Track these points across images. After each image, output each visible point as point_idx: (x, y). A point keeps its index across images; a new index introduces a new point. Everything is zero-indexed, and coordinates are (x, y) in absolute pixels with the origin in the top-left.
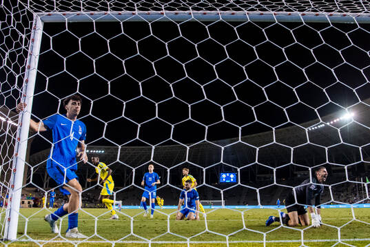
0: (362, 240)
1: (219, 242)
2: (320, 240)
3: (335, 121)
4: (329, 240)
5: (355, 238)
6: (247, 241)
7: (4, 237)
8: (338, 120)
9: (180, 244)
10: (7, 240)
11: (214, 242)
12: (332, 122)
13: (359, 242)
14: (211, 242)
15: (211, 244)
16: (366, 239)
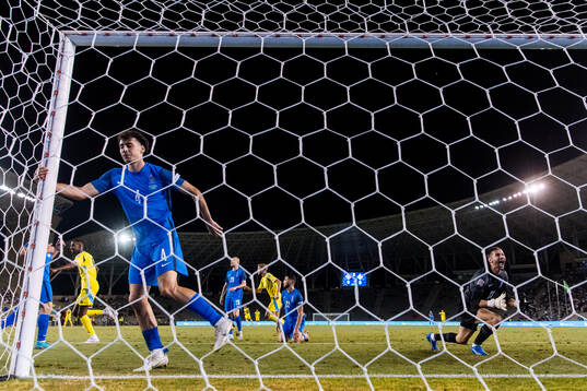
0: (557, 376)
1: (341, 376)
2: (494, 376)
3: (515, 196)
4: (507, 376)
5: (547, 372)
6: (382, 376)
7: (10, 372)
8: (520, 194)
9: (281, 379)
10: (14, 377)
11: (334, 376)
12: (510, 198)
13: (553, 379)
14: (328, 376)
15: (329, 379)
16: (564, 376)
